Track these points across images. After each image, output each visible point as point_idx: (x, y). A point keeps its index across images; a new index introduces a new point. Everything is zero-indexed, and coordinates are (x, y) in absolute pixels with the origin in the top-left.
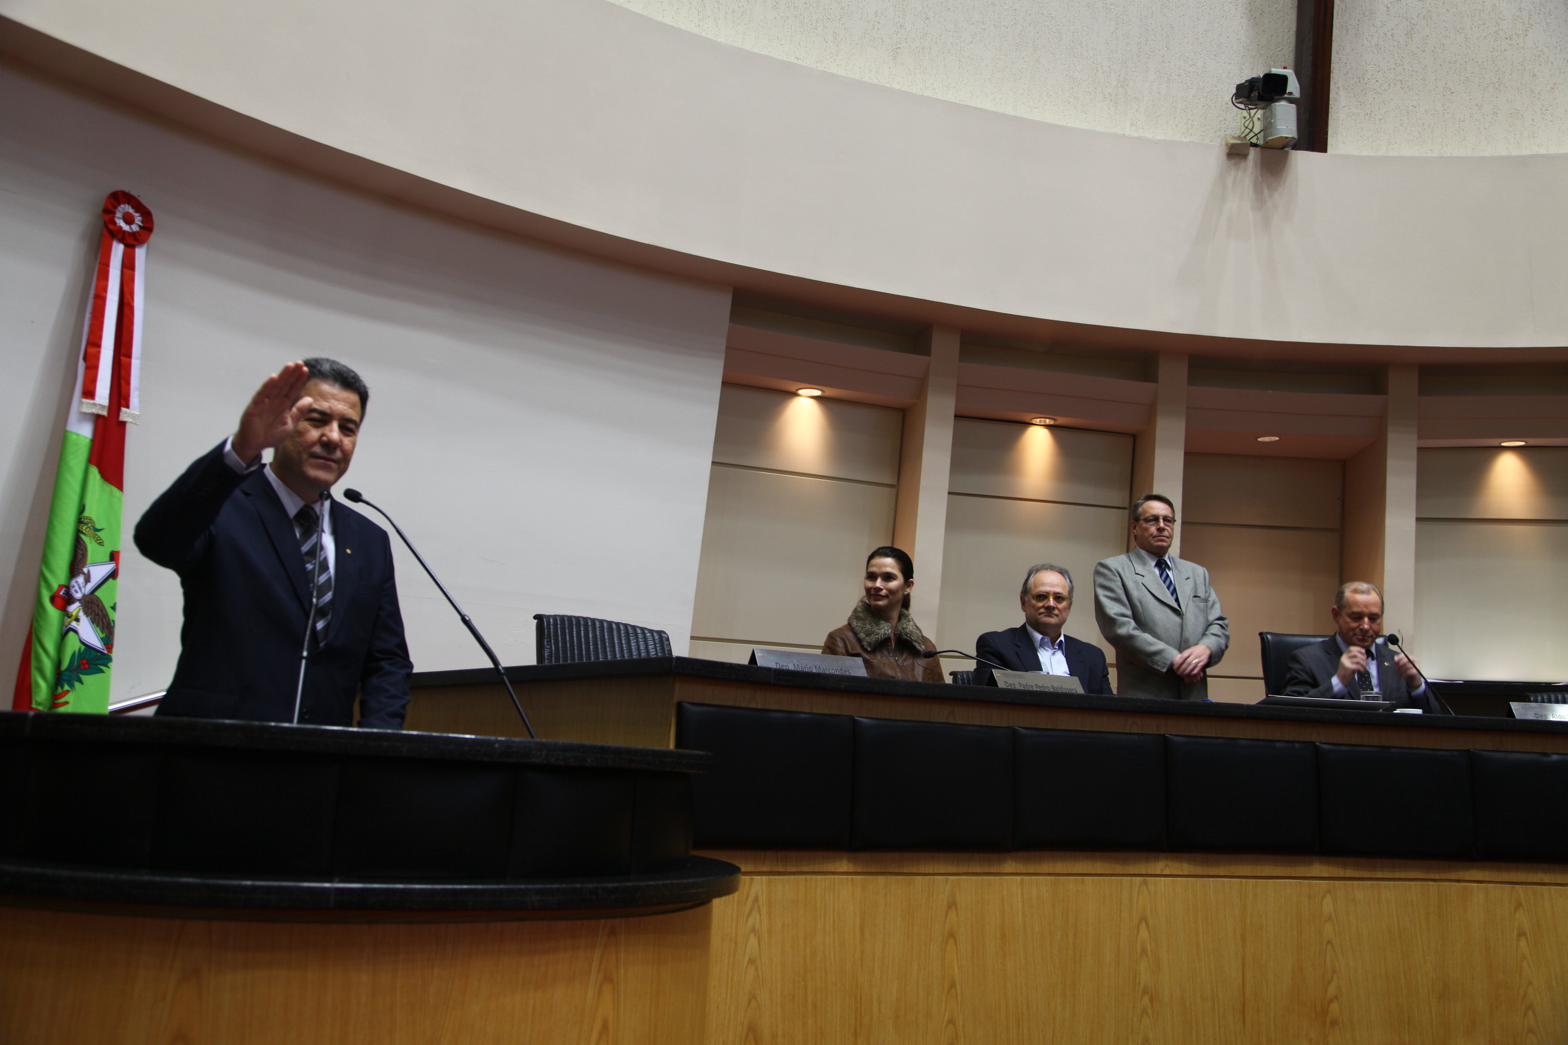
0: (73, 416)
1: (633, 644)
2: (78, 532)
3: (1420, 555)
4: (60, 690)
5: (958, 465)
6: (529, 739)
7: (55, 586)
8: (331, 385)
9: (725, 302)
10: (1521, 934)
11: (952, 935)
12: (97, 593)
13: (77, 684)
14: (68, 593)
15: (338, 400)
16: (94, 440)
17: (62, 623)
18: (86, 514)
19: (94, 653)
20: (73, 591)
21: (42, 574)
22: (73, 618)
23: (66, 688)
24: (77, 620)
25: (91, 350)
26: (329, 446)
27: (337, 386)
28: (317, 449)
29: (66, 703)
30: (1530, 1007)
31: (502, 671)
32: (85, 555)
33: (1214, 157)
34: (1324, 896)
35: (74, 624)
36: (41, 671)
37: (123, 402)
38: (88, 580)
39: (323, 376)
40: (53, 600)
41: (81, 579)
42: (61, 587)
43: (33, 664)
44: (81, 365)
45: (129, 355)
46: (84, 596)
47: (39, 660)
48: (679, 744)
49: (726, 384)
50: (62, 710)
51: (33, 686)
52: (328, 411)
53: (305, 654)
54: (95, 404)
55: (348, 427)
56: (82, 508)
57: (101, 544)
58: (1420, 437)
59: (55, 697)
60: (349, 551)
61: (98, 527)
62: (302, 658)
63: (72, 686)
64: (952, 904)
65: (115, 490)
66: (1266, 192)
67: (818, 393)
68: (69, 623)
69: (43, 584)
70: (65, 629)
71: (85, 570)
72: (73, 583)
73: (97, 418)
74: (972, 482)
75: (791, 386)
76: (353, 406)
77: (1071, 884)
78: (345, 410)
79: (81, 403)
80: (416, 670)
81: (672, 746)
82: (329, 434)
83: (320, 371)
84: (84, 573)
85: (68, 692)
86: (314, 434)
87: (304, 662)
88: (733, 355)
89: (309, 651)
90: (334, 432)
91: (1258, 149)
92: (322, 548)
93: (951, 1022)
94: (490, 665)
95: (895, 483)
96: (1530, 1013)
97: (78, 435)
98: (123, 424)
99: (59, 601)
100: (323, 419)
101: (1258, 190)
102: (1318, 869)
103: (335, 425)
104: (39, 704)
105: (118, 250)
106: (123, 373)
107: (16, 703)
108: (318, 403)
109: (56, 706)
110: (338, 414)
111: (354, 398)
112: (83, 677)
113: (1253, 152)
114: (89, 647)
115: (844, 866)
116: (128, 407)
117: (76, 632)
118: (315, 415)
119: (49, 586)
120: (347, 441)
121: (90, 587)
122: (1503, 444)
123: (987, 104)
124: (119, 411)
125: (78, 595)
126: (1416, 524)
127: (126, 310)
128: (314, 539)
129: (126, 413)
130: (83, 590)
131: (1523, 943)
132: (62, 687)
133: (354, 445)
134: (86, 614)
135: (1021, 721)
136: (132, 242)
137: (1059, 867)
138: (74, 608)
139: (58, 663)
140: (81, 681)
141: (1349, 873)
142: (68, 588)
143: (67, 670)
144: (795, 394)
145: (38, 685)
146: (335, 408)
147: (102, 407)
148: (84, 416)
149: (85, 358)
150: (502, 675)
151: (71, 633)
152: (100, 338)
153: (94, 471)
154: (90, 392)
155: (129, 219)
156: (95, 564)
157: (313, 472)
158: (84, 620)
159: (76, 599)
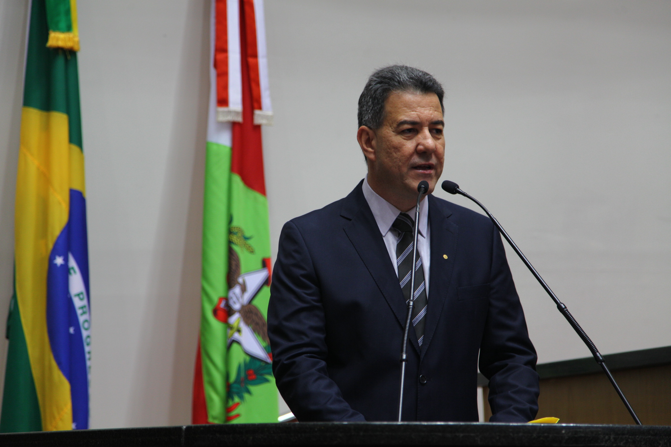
0: (212, 126)
2: (230, 242)
4: (231, 403)
6: (635, 426)
7: (216, 300)
8: (413, 93)
12: (256, 302)
13: (246, 396)
14: (228, 305)
15: (423, 107)
16: (233, 149)
17: (226, 336)
18: (235, 223)
19: (258, 363)
20: (231, 302)
21: (204, 290)
22: (235, 329)
23: (237, 400)
24: (239, 331)
25: (221, 56)
27: (418, 92)
28: (416, 160)
29: (238, 416)
31: (601, 358)
32: (238, 266)
35: (236, 336)
36: (212, 384)
37: (256, 105)
38: (244, 289)
39: (402, 85)
40: (215, 312)
41: (237, 290)
42: (221, 299)
43: (205, 378)
44: (213, 73)
45: (255, 56)
46: (243, 307)
47: (209, 374)
50: (235, 422)
51: (208, 400)
52: (417, 120)
53: (404, 357)
54: (230, 112)
56: (230, 220)
57: (252, 251)
59: (228, 410)
60: (445, 257)
61: (247, 234)
62: (402, 360)
63: (241, 398)
65: (258, 196)
68: (232, 335)
69: (205, 299)
70: (229, 341)
71: (240, 280)
72: (231, 294)
73: (234, 125)
78: (431, 114)
79: (217, 112)
82: (422, 141)
83: (399, 82)
84: (239, 283)
85: (238, 404)
87: (404, 363)
89: (406, 353)
90: (427, 138)
92: (418, 255)
94: (590, 354)
97: (218, 145)
98: (258, 128)
99: (221, 313)
100: (414, 128)
103: (426, 131)
104: (214, 418)
106: (252, 75)
107: (195, 418)
108: (407, 114)
109: (229, 419)
110: (427, 120)
112: (252, 388)
114: (253, 358)
116: (260, 108)
117: (238, 343)
118: (406, 126)
119: (210, 300)
120: (438, 144)
121: (247, 296)
124: (252, 114)
125: (237, 306)
127: (247, 8)
128: (410, 247)
129: (259, 115)
130: (241, 300)
132: (233, 399)
133: (444, 145)
134: (247, 323)
138: (235, 319)
139: (227, 376)
140: (249, 392)
142: (227, 299)
143: (236, 382)
145: (211, 400)
146: (422, 116)
147: (236, 113)
148: (221, 124)
149: (216, 66)
150: (601, 361)
151: (235, 346)
152: (225, 42)
153: (237, 179)
154: (223, 101)
156: (249, 273)
157: (415, 184)
158: (246, 330)
159: (235, 310)
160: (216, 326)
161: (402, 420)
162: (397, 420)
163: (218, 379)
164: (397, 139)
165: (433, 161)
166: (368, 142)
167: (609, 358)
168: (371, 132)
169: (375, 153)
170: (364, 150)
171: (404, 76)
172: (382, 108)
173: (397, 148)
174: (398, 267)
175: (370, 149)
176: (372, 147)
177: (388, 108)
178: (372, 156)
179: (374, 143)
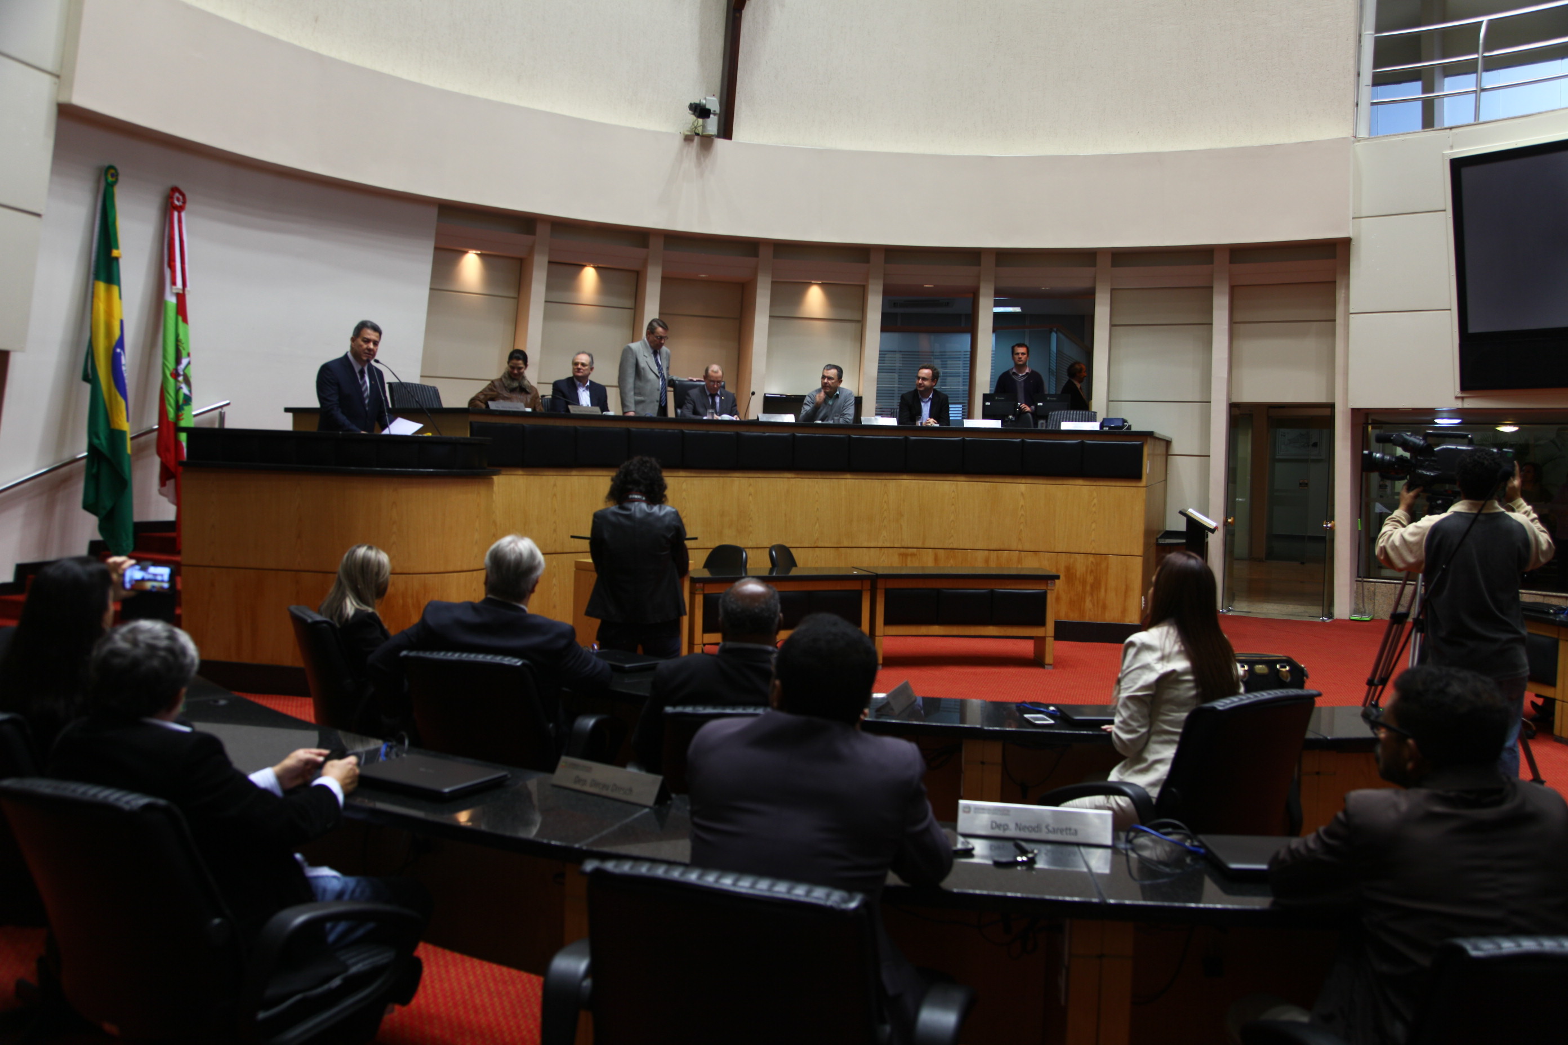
0: (168, 293)
1: (425, 394)
3: (771, 334)
5: (549, 287)
7: (171, 369)
9: (434, 212)
10: (750, 494)
11: (555, 495)
13: (183, 412)
14: (177, 372)
15: (373, 335)
16: (177, 304)
19: (187, 398)
20: (179, 371)
21: (164, 364)
26: (370, 350)
27: (372, 330)
28: (367, 351)
30: (751, 518)
33: (678, 141)
34: (683, 482)
35: (179, 385)
39: (368, 327)
40: (172, 375)
42: (173, 369)
48: (471, 435)
49: (436, 249)
51: (169, 414)
54: (177, 288)
55: (376, 343)
56: (177, 335)
58: (772, 278)
59: (176, 418)
64: (555, 485)
66: (702, 159)
67: (479, 252)
69: (166, 368)
70: (176, 388)
72: (178, 368)
73: (178, 294)
74: (556, 296)
75: (466, 250)
76: (377, 337)
77: (595, 479)
78: (374, 338)
79: (171, 288)
81: (469, 436)
85: (181, 416)
86: (365, 346)
88: (439, 236)
90: (371, 346)
91: (699, 137)
93: (555, 522)
95: (516, 296)
96: (751, 521)
97: (171, 302)
100: (368, 341)
101: (698, 158)
102: (682, 473)
103: (372, 343)
105: (176, 214)
110: (373, 340)
111: (377, 334)
112: (185, 409)
113: (696, 139)
114: (185, 395)
115: (520, 472)
117: (180, 388)
118: (365, 340)
120: (375, 349)
122: (813, 282)
123: (567, 113)
125: (181, 373)
126: (769, 319)
128: (364, 377)
131: (751, 498)
132: (179, 414)
133: (377, 349)
135: (578, 424)
136: (180, 209)
137: (591, 473)
139: (177, 402)
141: (693, 475)
142: (176, 370)
143: (179, 406)
144: (466, 252)
145: (169, 411)
146: (371, 338)
147: (180, 289)
148: (173, 294)
149: (169, 267)
154: (174, 283)
155: (178, 200)
157: (365, 358)
160: (171, 380)
163: (172, 401)
164: (362, 343)
165: (372, 353)
171: (369, 324)
173: (361, 346)
177: (362, 333)
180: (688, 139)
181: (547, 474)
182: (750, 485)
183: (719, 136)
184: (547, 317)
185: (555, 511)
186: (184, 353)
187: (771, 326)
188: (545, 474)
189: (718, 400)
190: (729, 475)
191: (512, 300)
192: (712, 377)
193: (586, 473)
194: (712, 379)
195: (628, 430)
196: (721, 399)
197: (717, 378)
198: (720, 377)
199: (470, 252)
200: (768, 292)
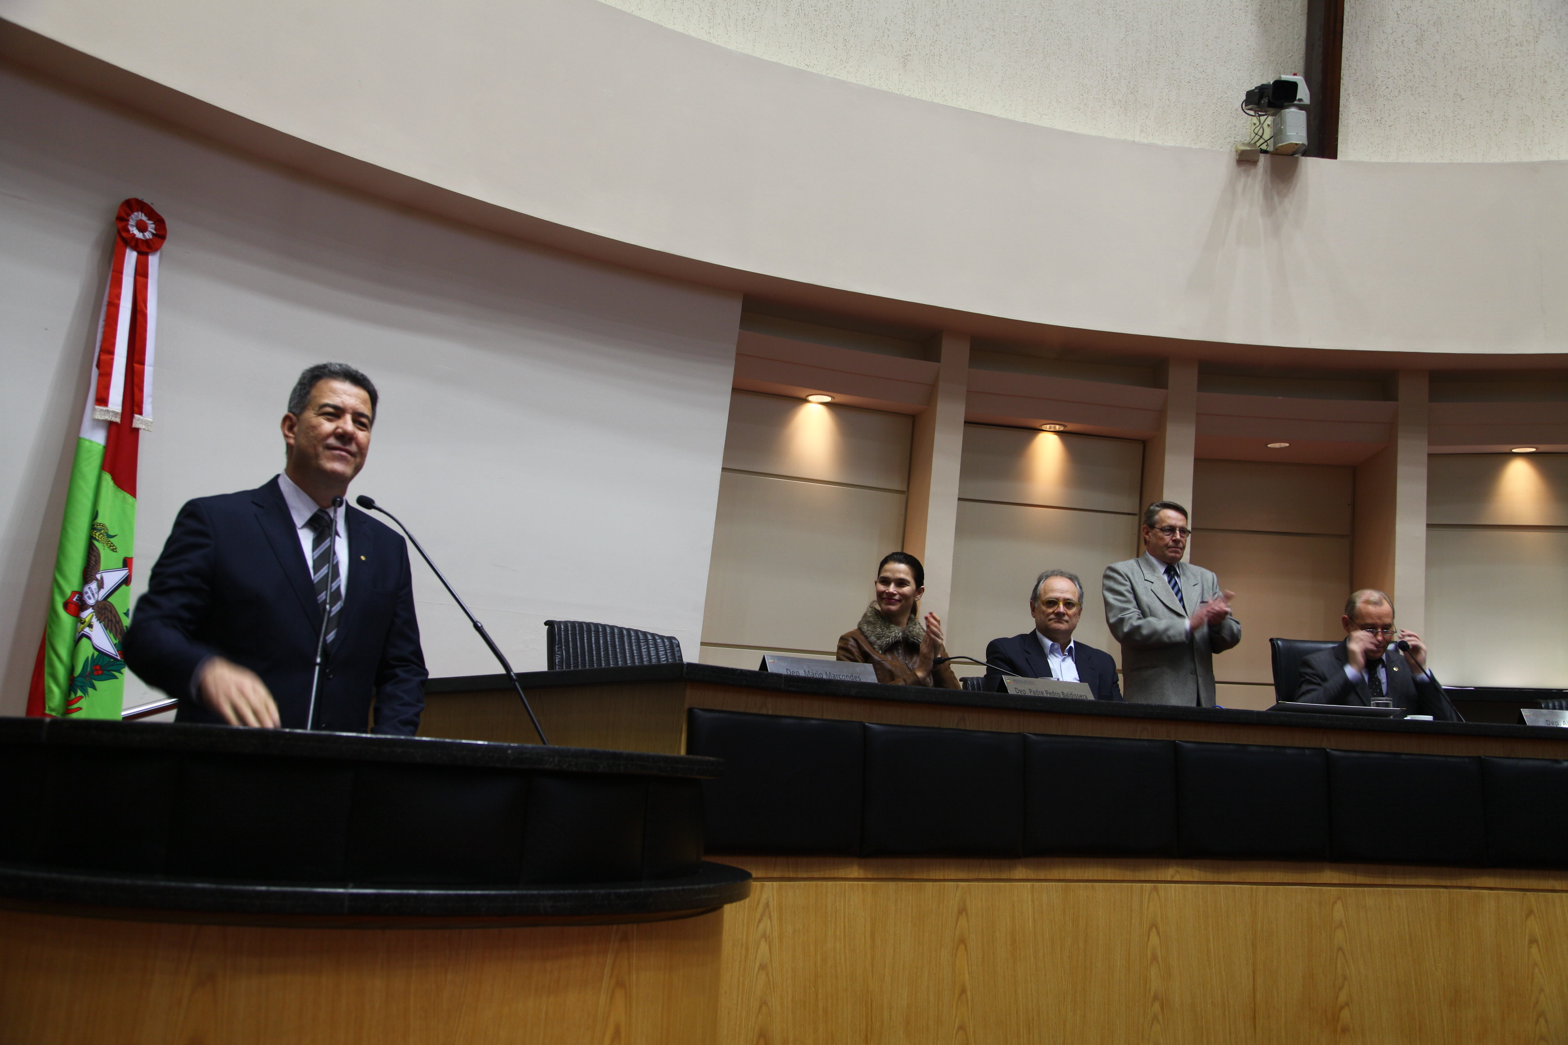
0: (87, 422)
1: (643, 650)
2: (91, 539)
3: (1431, 561)
4: (73, 696)
5: (968, 471)
6: (541, 745)
7: (69, 593)
8: (341, 382)
9: (734, 309)
10: (1533, 941)
11: (962, 941)
12: (111, 599)
13: (90, 690)
14: (81, 599)
15: (349, 396)
16: (107, 447)
17: (75, 629)
18: (99, 520)
19: (107, 659)
20: (86, 597)
21: (55, 581)
22: (86, 624)
23: (79, 693)
24: (90, 626)
25: (104, 357)
26: (344, 437)
27: (347, 383)
29: (79, 709)
30: (1542, 1014)
31: (514, 677)
32: (98, 562)
33: (1224, 164)
34: (1335, 903)
35: (87, 630)
36: (54, 677)
37: (136, 409)
38: (101, 586)
40: (66, 606)
41: (94, 586)
42: (74, 593)
43: (47, 669)
44: (95, 372)
45: (142, 363)
46: (97, 602)
47: (52, 666)
48: (690, 750)
49: (737, 390)
50: (75, 716)
51: (47, 691)
52: (341, 405)
53: (318, 660)
54: (108, 411)
55: (362, 422)
56: (95, 515)
57: (114, 550)
58: (1430, 444)
59: (68, 703)
60: (363, 558)
61: (111, 533)
62: (316, 664)
63: (85, 692)
64: (962, 910)
65: (128, 496)
66: (1276, 198)
67: (828, 399)
68: (82, 630)
69: (56, 590)
70: (78, 635)
71: (99, 577)
72: (86, 589)
73: (110, 425)
74: (983, 489)
75: (802, 393)
77: (1081, 891)
78: (357, 404)
79: (94, 410)
80: (430, 677)
81: (683, 752)
84: (97, 580)
85: (80, 698)
87: (317, 668)
90: (348, 425)
91: (1268, 155)
92: (335, 552)
93: (962, 1028)
94: (502, 671)
95: (905, 489)
96: (1542, 1021)
97: (91, 441)
98: (137, 431)
99: (72, 607)
100: (336, 412)
101: (1267, 196)
102: (1328, 875)
103: (348, 419)
104: (52, 710)
105: (131, 258)
106: (136, 380)
107: (30, 709)
108: (331, 398)
109: (69, 711)
110: (351, 409)
111: (364, 394)
112: (97, 683)
113: (1262, 158)
114: (102, 653)
115: (855, 872)
116: (141, 414)
117: (89, 638)
118: (328, 410)
119: (62, 592)
121: (103, 593)
122: (1514, 450)
124: (132, 417)
125: (91, 602)
126: (1427, 530)
127: (139, 316)
128: (327, 543)
129: (139, 420)
130: (96, 596)
131: (1534, 950)
132: (76, 693)
134: (99, 620)
135: (1032, 727)
136: (145, 249)
137: (1070, 873)
138: (87, 614)
139: (72, 669)
140: (94, 687)
141: (1360, 879)
142: (81, 594)
143: (80, 675)
144: (805, 401)
145: (51, 691)
146: (347, 403)
147: (115, 413)
148: (98, 423)
149: (98, 366)
150: (515, 681)
151: (84, 639)
152: (113, 344)
153: (107, 478)
154: (102, 400)
155: (142, 227)
156: (108, 570)
158: (98, 626)
159: (89, 605)
160: (66, 619)
161: (312, 728)
162: (305, 727)
163: (61, 672)
164: (317, 420)
166: (291, 429)
167: (521, 676)
168: (294, 418)
169: (295, 439)
170: (286, 436)
171: (336, 367)
172: (308, 393)
174: (314, 561)
175: (291, 435)
176: (293, 433)
177: (314, 392)
178: (292, 441)
179: (296, 429)
180: (1246, 159)
181: (939, 875)
182: (1530, 913)
183: (1308, 151)
184: (963, 529)
185: (963, 991)
186: (106, 556)
187: (1430, 543)
188: (933, 875)
189: (1382, 674)
190: (1465, 882)
191: (897, 496)
192: (1369, 615)
193: (1057, 873)
194: (1369, 621)
195: (1175, 746)
196: (1389, 674)
197: (1380, 617)
198: (1387, 615)
199: (810, 398)
200: (1422, 472)
